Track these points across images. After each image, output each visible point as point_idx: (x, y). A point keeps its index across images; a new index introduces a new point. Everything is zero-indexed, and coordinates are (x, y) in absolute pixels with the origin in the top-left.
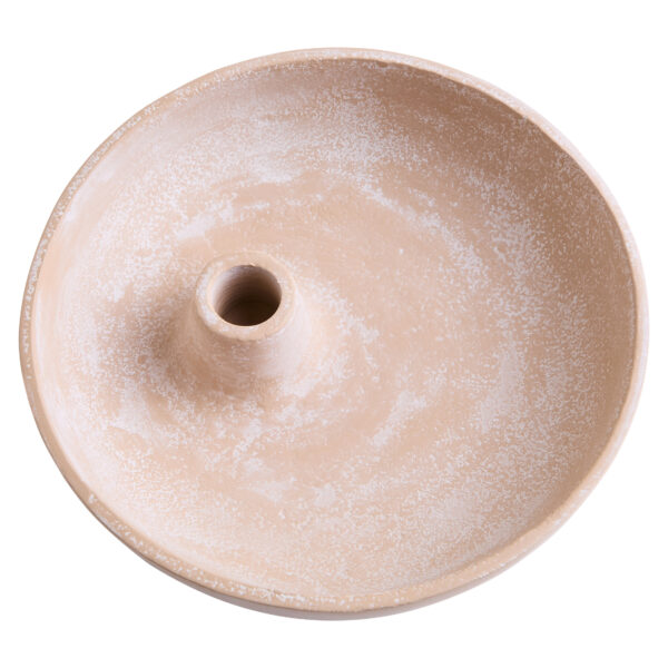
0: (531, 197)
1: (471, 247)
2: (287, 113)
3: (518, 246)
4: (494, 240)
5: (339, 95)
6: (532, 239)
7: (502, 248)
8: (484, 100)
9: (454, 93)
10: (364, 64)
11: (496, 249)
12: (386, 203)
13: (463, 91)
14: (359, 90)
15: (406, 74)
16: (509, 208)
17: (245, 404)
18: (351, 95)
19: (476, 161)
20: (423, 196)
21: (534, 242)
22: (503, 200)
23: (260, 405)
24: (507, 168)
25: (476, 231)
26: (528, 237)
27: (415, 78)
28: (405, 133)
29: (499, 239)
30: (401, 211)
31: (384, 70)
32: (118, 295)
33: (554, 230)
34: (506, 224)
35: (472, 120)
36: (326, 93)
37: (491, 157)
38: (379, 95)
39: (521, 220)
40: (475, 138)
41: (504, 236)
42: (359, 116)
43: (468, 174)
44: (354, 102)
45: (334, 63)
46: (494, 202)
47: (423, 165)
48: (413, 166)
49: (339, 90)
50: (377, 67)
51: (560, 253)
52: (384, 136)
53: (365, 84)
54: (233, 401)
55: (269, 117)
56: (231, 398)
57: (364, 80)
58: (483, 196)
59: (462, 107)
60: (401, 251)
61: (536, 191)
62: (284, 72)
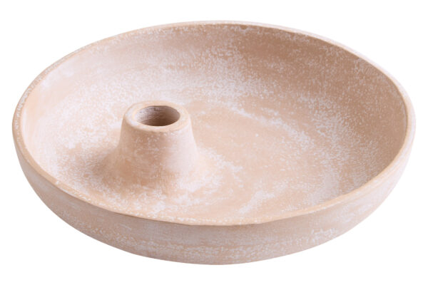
0: (340, 99)
1: (303, 132)
2: (183, 65)
3: (333, 128)
4: (317, 127)
5: (216, 53)
6: (342, 122)
7: (323, 130)
8: (308, 41)
9: (289, 41)
10: (232, 28)
11: (319, 132)
13: (295, 39)
14: (229, 49)
15: (258, 33)
16: (327, 110)
17: (155, 192)
18: (224, 53)
19: (305, 87)
20: (271, 111)
21: (344, 124)
22: (323, 106)
23: (164, 193)
24: (325, 86)
25: (306, 125)
26: (340, 122)
27: (264, 35)
28: (259, 77)
29: (322, 126)
30: (256, 119)
31: (245, 31)
32: (71, 146)
33: (356, 113)
34: (325, 119)
35: (301, 59)
36: (207, 51)
37: (314, 82)
38: (242, 52)
39: (335, 114)
40: (304, 72)
41: (324, 125)
42: (229, 68)
43: (299, 96)
44: (226, 58)
45: (213, 28)
46: (317, 108)
47: (271, 95)
48: (264, 96)
49: (216, 49)
50: (240, 29)
51: (360, 124)
52: (245, 80)
53: (233, 44)
54: (146, 190)
55: (171, 67)
56: (145, 188)
57: (232, 40)
58: (310, 107)
59: (294, 51)
60: (257, 135)
61: (343, 94)
62: (181, 33)
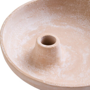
0: (85, 14)
2: (31, 16)
3: (87, 24)
4: (82, 25)
7: (84, 26)
12: (57, 27)
14: (44, 6)
16: (81, 18)
17: (55, 66)
18: (43, 8)
19: (71, 13)
20: (64, 23)
23: (58, 65)
24: (78, 11)
25: (77, 25)
26: (88, 22)
28: (55, 13)
29: (83, 24)
30: (61, 27)
34: (82, 21)
35: (68, 4)
36: (38, 9)
37: (74, 11)
38: (48, 6)
39: (85, 19)
40: (69, 8)
41: (83, 23)
42: (45, 12)
43: (70, 16)
44: (43, 10)
46: (78, 19)
47: (61, 18)
48: (59, 19)
49: (40, 8)
52: (51, 15)
54: (53, 66)
55: (28, 18)
56: (52, 65)
57: (44, 4)
58: (75, 19)
59: (65, 2)
60: (66, 33)
61: (86, 12)
62: (30, 6)
